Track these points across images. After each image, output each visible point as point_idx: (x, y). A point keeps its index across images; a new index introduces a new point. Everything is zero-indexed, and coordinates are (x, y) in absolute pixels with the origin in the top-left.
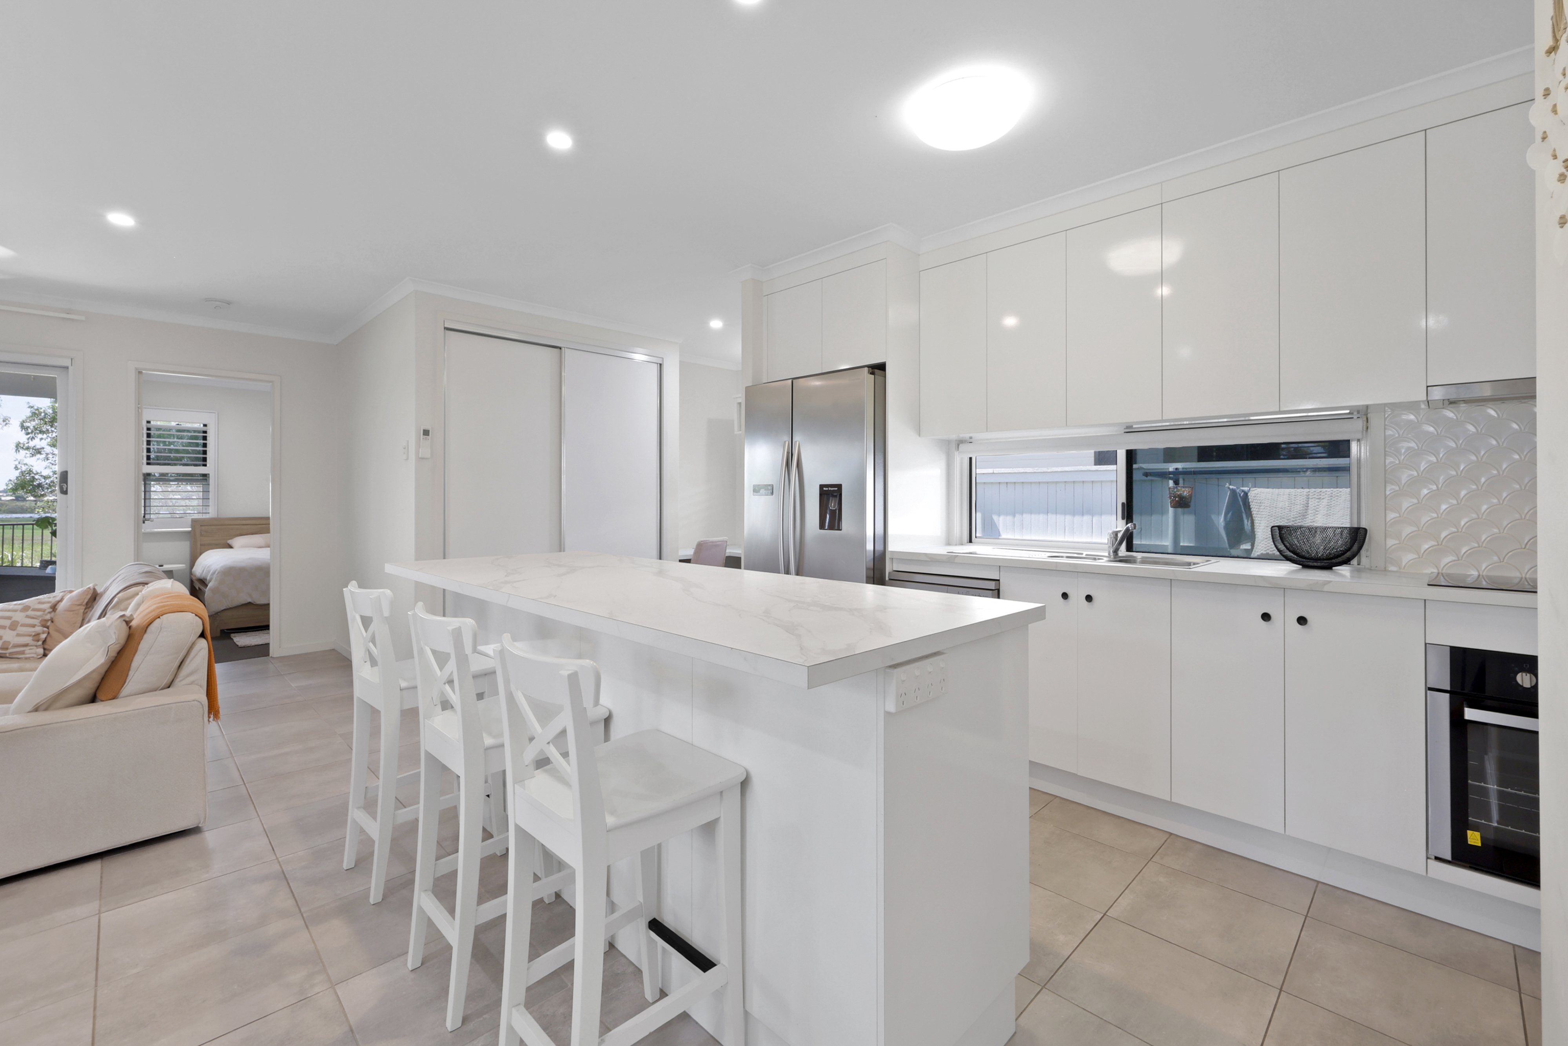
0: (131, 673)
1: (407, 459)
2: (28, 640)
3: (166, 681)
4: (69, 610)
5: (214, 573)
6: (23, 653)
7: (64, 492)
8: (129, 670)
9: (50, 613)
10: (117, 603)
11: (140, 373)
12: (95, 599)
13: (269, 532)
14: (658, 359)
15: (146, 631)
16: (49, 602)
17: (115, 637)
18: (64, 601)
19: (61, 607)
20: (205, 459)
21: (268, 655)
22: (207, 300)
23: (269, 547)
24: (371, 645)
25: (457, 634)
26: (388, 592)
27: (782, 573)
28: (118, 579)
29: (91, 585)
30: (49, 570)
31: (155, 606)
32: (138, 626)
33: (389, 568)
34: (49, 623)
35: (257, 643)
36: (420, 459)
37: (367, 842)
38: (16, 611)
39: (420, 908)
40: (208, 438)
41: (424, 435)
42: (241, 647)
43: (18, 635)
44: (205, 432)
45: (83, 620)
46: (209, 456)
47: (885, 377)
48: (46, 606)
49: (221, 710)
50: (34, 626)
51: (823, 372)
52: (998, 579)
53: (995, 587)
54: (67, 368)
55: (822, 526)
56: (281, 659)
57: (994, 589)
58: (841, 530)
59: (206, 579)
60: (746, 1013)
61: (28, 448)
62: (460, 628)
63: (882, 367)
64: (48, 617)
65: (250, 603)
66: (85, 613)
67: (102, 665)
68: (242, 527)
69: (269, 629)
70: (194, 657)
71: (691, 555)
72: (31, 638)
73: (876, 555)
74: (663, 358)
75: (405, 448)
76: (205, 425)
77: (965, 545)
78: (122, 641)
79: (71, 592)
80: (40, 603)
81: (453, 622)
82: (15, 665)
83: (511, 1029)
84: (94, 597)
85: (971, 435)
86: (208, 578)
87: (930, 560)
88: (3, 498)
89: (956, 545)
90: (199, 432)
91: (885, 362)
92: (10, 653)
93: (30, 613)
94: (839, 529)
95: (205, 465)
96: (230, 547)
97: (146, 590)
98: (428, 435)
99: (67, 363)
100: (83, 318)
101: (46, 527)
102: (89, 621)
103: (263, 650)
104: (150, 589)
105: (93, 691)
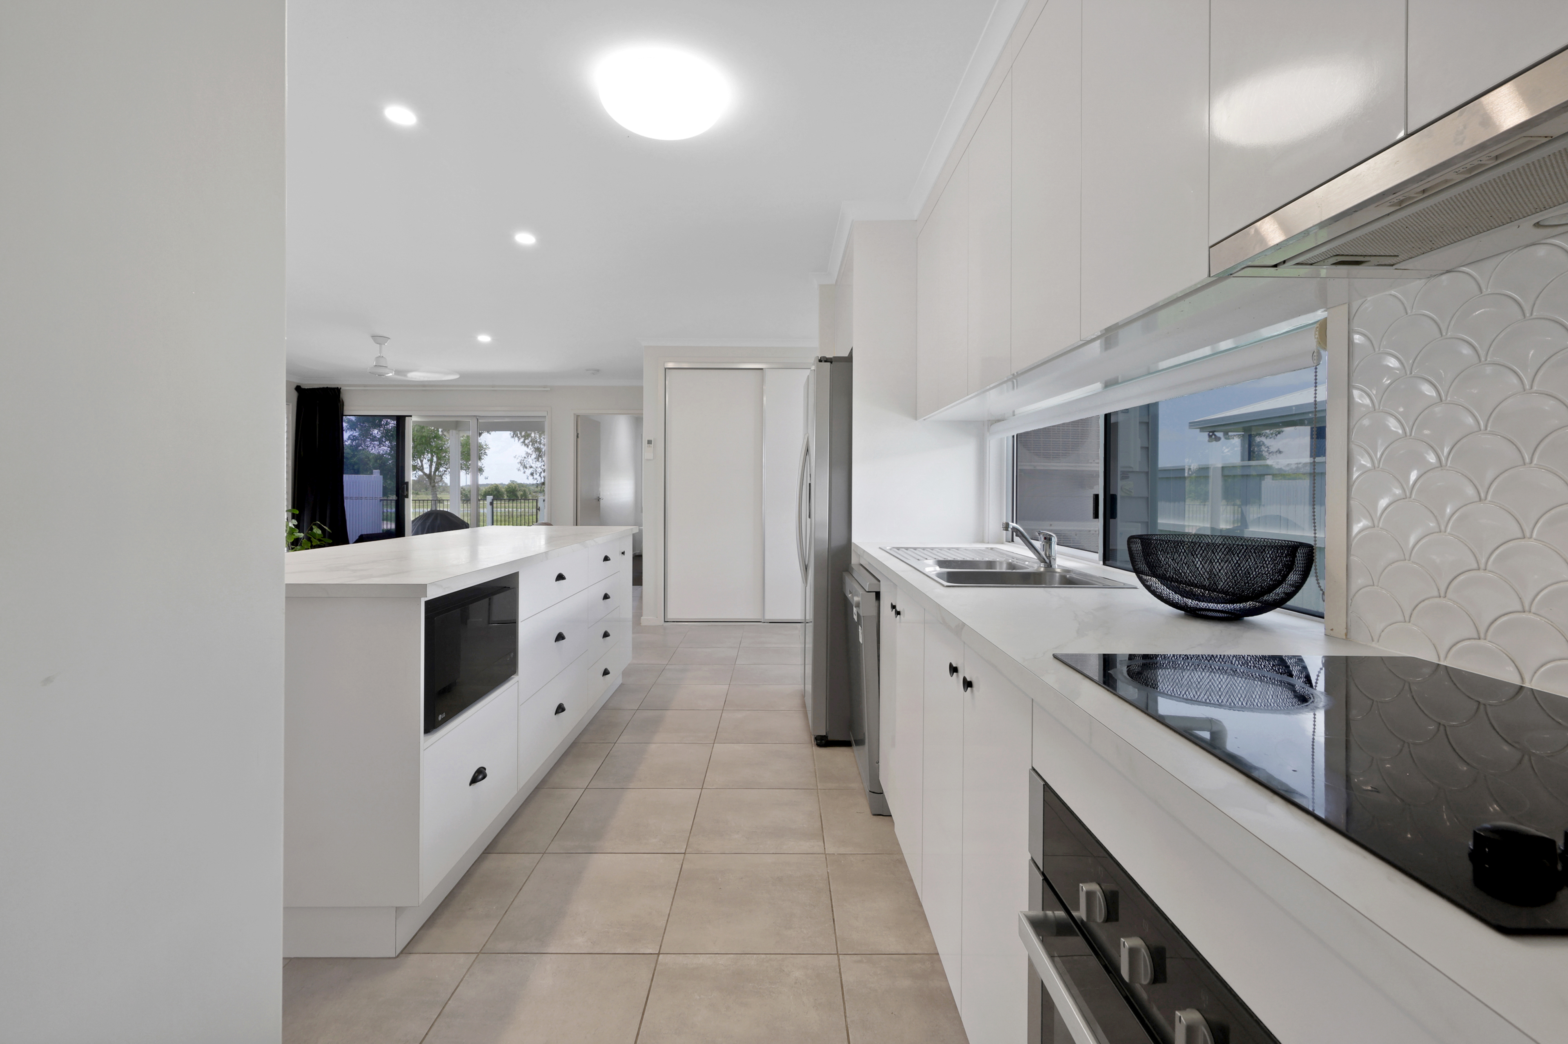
36: (646, 460)
41: (648, 443)
47: (851, 363)
52: (880, 580)
54: (546, 417)
89: (988, 543)
91: (853, 347)
98: (651, 444)
99: (544, 414)
100: (550, 389)
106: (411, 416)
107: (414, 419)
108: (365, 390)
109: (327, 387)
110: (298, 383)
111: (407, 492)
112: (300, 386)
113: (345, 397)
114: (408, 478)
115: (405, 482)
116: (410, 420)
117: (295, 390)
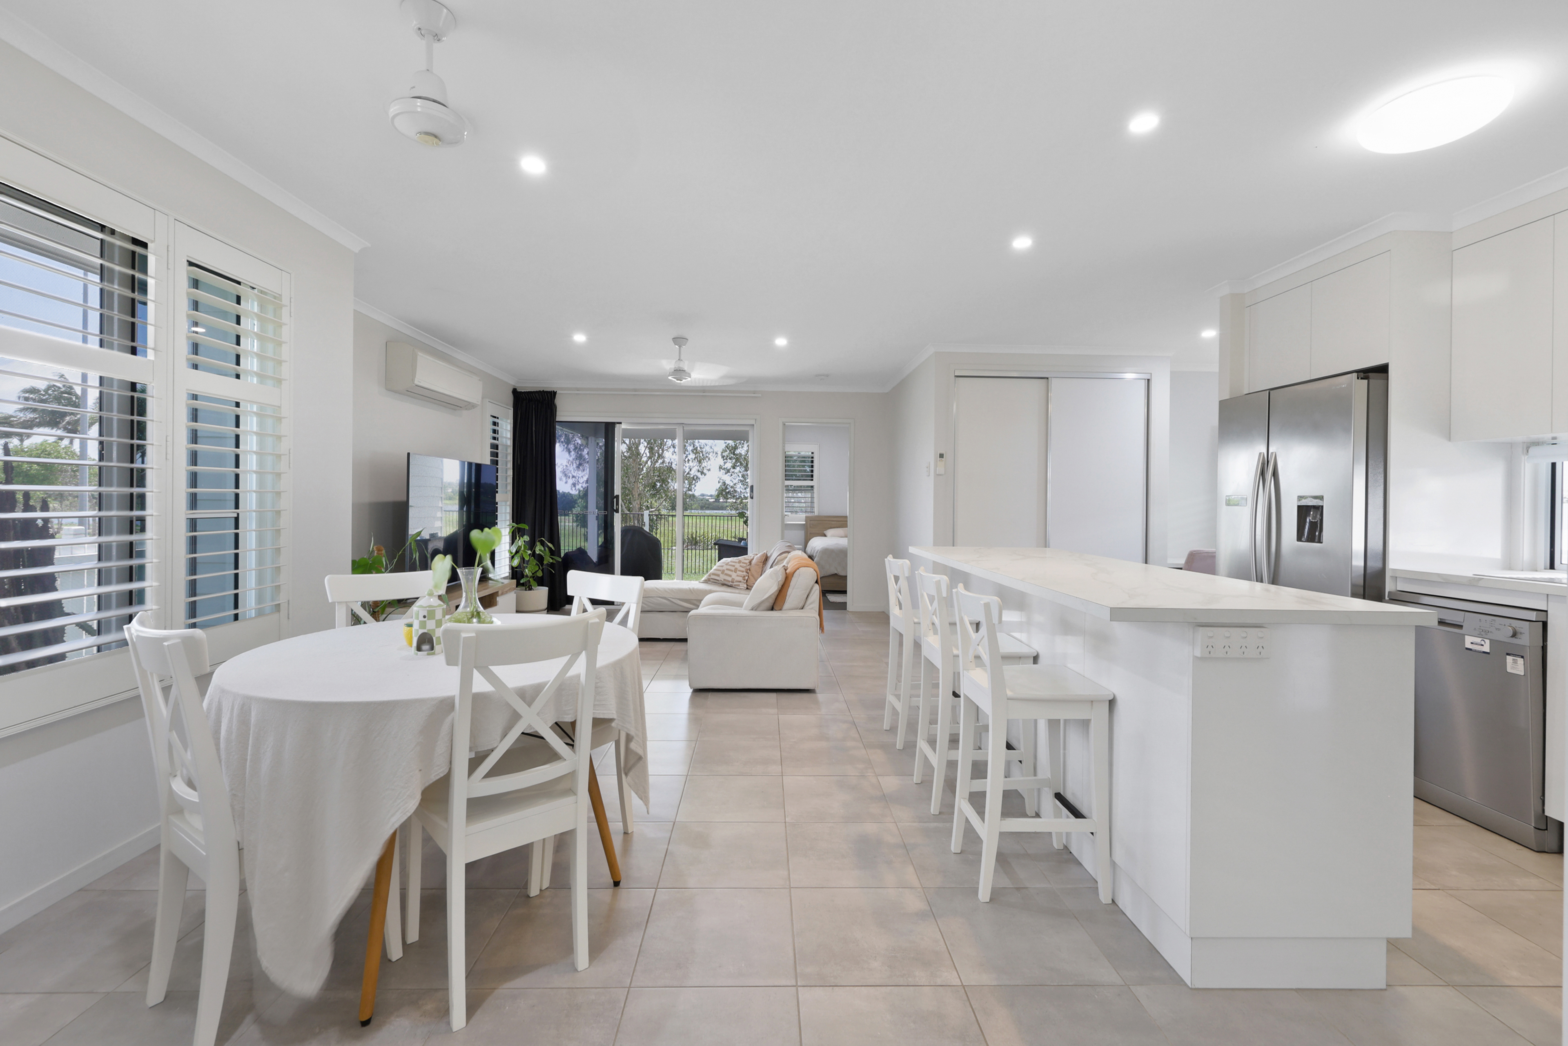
0: (787, 598)
1: (929, 476)
2: (740, 579)
3: (801, 605)
4: (756, 565)
5: (817, 552)
6: (739, 585)
7: (752, 498)
8: (786, 596)
9: (749, 565)
10: (777, 562)
11: (784, 424)
12: (767, 560)
13: (847, 527)
14: (1146, 375)
15: (793, 576)
16: (748, 559)
17: (781, 578)
18: (754, 559)
19: (753, 562)
20: (812, 476)
21: (846, 609)
22: (817, 376)
23: (847, 537)
24: (899, 593)
25: (938, 583)
26: (907, 561)
27: (1254, 581)
28: (777, 549)
29: (765, 551)
30: (742, 543)
31: (796, 563)
32: (790, 573)
33: (912, 550)
34: (748, 571)
35: (840, 601)
36: (937, 475)
37: (895, 712)
38: (736, 562)
39: (920, 748)
40: (814, 462)
41: (940, 457)
42: (831, 602)
43: (737, 576)
44: (812, 458)
45: (762, 571)
46: (815, 474)
47: (1388, 379)
48: (747, 561)
49: (824, 627)
50: (743, 572)
51: (1312, 378)
52: (1546, 609)
53: (1536, 619)
54: (753, 425)
55: (1299, 538)
56: (853, 613)
57: (1534, 620)
58: (1322, 543)
59: (813, 556)
60: (1113, 864)
61: (724, 469)
62: (940, 580)
63: (1383, 369)
64: (748, 567)
65: (836, 574)
66: (763, 567)
67: (776, 591)
68: (832, 522)
69: (846, 594)
70: (813, 594)
71: (1182, 564)
72: (742, 578)
73: (1368, 571)
74: (1151, 374)
75: (927, 468)
76: (813, 453)
77: (1540, 571)
78: (784, 580)
79: (757, 555)
80: (745, 559)
81: (937, 577)
82: (737, 591)
83: (960, 810)
84: (766, 559)
85: (1554, 435)
86: (814, 555)
87: (1444, 581)
88: (710, 500)
89: (1522, 570)
90: (809, 458)
91: (1388, 363)
92: (735, 585)
93: (741, 564)
94: (1320, 541)
95: (812, 480)
96: (825, 535)
97: (790, 555)
98: (943, 458)
99: (752, 422)
100: (760, 395)
101: (742, 518)
102: (765, 572)
103: (843, 606)
104: (792, 555)
105: (772, 605)
106: (621, 423)
107: (623, 426)
108: (577, 394)
109: (543, 391)
110: (514, 386)
111: (617, 507)
112: (516, 389)
113: (558, 401)
114: (617, 491)
115: (615, 495)
116: (620, 427)
117: (511, 393)
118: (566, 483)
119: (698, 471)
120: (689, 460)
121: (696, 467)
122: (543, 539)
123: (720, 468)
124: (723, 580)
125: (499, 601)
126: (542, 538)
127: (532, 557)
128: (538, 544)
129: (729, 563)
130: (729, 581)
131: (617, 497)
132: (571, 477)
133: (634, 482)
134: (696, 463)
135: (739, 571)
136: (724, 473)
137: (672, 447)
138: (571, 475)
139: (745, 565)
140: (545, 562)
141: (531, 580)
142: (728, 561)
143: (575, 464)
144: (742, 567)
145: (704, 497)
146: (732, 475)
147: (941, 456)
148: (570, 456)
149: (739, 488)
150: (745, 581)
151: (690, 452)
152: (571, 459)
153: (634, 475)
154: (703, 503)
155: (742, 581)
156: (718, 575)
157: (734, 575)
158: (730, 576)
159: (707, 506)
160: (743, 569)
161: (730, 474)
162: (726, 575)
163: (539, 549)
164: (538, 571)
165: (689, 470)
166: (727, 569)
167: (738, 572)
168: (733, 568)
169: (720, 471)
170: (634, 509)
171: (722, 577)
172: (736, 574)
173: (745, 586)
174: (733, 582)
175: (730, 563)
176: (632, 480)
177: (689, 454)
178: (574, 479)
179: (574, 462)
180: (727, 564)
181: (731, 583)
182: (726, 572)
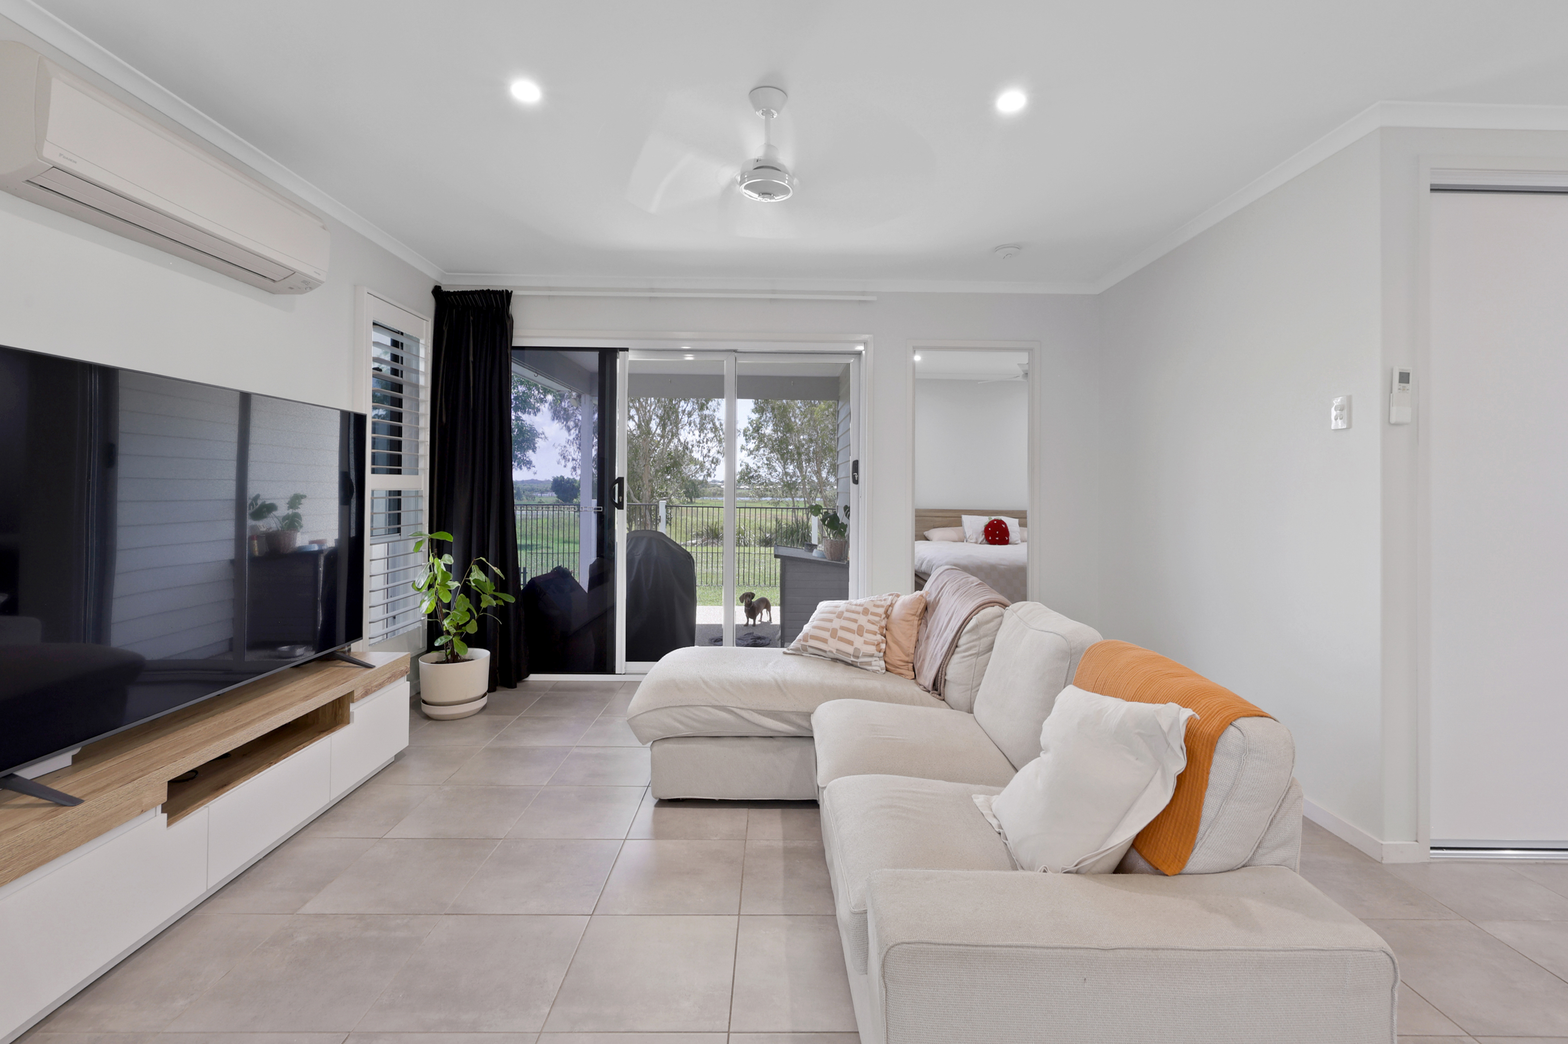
1: (1350, 427)
2: (872, 649)
4: (902, 619)
6: (869, 664)
7: (856, 481)
9: (885, 619)
12: (927, 613)
15: (1214, 747)
16: (882, 606)
17: (1183, 757)
18: (897, 607)
19: (895, 613)
34: (885, 631)
36: (1391, 426)
41: (1400, 379)
43: (866, 643)
48: (881, 611)
50: (875, 633)
54: (861, 353)
64: (884, 623)
66: (919, 626)
70: (1287, 813)
72: (874, 648)
75: (1341, 409)
79: (898, 596)
84: (926, 607)
92: (861, 662)
96: (927, 539)
98: (1408, 382)
99: (859, 348)
106: (626, 350)
107: (631, 356)
108: (550, 297)
109: (488, 290)
110: (437, 282)
111: (621, 498)
112: (440, 287)
113: (516, 310)
114: (621, 470)
115: (616, 478)
116: (625, 358)
117: (431, 294)
118: (565, 466)
119: (718, 452)
120: (707, 440)
121: (716, 447)
122: (484, 559)
123: (742, 448)
124: (835, 651)
125: (355, 711)
126: (481, 558)
127: (462, 595)
128: (474, 568)
129: (843, 612)
130: (848, 654)
131: (621, 480)
132: (571, 460)
133: (644, 466)
134: (715, 443)
135: (869, 632)
136: (746, 455)
137: (687, 424)
138: (571, 458)
139: (877, 619)
140: (483, 605)
141: (456, 640)
142: (840, 609)
143: (575, 444)
144: (873, 624)
145: (716, 483)
146: (755, 458)
147: (1404, 378)
148: (570, 435)
149: (763, 472)
150: (882, 654)
151: (710, 431)
152: (571, 438)
153: (644, 458)
154: (715, 490)
155: (876, 653)
156: (825, 641)
157: (858, 641)
158: (850, 643)
159: (719, 493)
160: (875, 628)
161: (753, 456)
162: (842, 639)
163: (477, 575)
164: (468, 622)
165: (707, 451)
166: (842, 628)
167: (865, 634)
168: (854, 626)
169: (742, 452)
170: (644, 497)
171: (832, 646)
172: (862, 639)
173: (882, 663)
174: (858, 657)
175: (846, 614)
176: (642, 463)
177: (708, 433)
178: (574, 462)
179: (574, 442)
180: (840, 616)
181: (852, 659)
182: (841, 633)
